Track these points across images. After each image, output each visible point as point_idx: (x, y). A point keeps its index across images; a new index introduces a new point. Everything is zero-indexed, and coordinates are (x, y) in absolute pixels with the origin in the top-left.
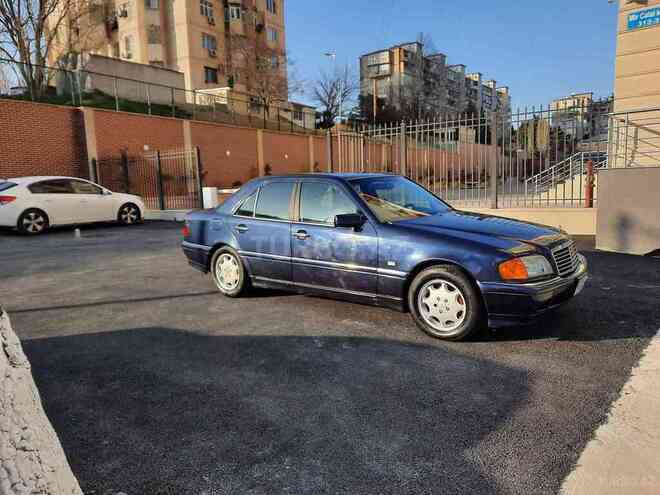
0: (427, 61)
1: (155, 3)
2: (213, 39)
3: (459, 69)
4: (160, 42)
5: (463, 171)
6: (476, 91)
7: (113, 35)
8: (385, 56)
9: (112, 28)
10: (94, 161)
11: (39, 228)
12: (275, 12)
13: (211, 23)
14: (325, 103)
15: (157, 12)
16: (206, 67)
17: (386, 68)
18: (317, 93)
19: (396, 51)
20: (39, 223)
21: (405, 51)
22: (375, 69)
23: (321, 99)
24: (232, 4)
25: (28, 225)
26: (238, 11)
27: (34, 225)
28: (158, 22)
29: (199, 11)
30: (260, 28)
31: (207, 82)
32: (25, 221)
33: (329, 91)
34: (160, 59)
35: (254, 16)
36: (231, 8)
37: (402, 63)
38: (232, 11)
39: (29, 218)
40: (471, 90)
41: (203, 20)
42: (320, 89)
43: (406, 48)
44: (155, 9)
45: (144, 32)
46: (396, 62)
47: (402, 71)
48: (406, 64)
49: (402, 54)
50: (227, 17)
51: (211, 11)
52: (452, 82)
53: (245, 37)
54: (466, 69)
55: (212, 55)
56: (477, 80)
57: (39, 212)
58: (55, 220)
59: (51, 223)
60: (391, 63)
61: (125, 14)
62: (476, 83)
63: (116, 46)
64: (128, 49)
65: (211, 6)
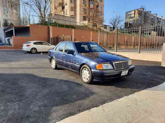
0: (145, 13)
1: (73, 1)
2: (86, 9)
3: (155, 15)
4: (73, 11)
5: (151, 43)
6: (160, 21)
7: (63, 9)
8: (133, 12)
9: (63, 8)
10: (51, 38)
11: (35, 52)
12: (102, 2)
13: (85, 5)
14: (113, 25)
15: (73, 4)
16: (83, 16)
17: (133, 15)
18: (111, 22)
19: (136, 11)
20: (35, 51)
21: (139, 10)
22: (130, 16)
23: (112, 24)
24: (91, 1)
25: (33, 51)
26: (92, 2)
27: (34, 51)
28: (73, 6)
29: (83, 3)
30: (97, 6)
31: (83, 20)
32: (32, 50)
33: (114, 22)
34: (73, 15)
35: (96, 3)
36: (90, 2)
37: (138, 14)
38: (91, 2)
39: (33, 50)
40: (159, 21)
41: (83, 5)
42: (112, 21)
43: (140, 10)
44: (73, 3)
45: (70, 8)
46: (136, 14)
47: (138, 16)
48: (139, 14)
49: (138, 11)
50: (89, 4)
51: (86, 3)
52: (153, 19)
53: (94, 9)
54: (157, 15)
55: (85, 13)
56: (161, 18)
57: (35, 49)
58: (38, 51)
59: (37, 51)
60: (135, 14)
61: (66, 5)
62: (160, 19)
63: (64, 12)
64: (66, 13)
65: (86, 1)
